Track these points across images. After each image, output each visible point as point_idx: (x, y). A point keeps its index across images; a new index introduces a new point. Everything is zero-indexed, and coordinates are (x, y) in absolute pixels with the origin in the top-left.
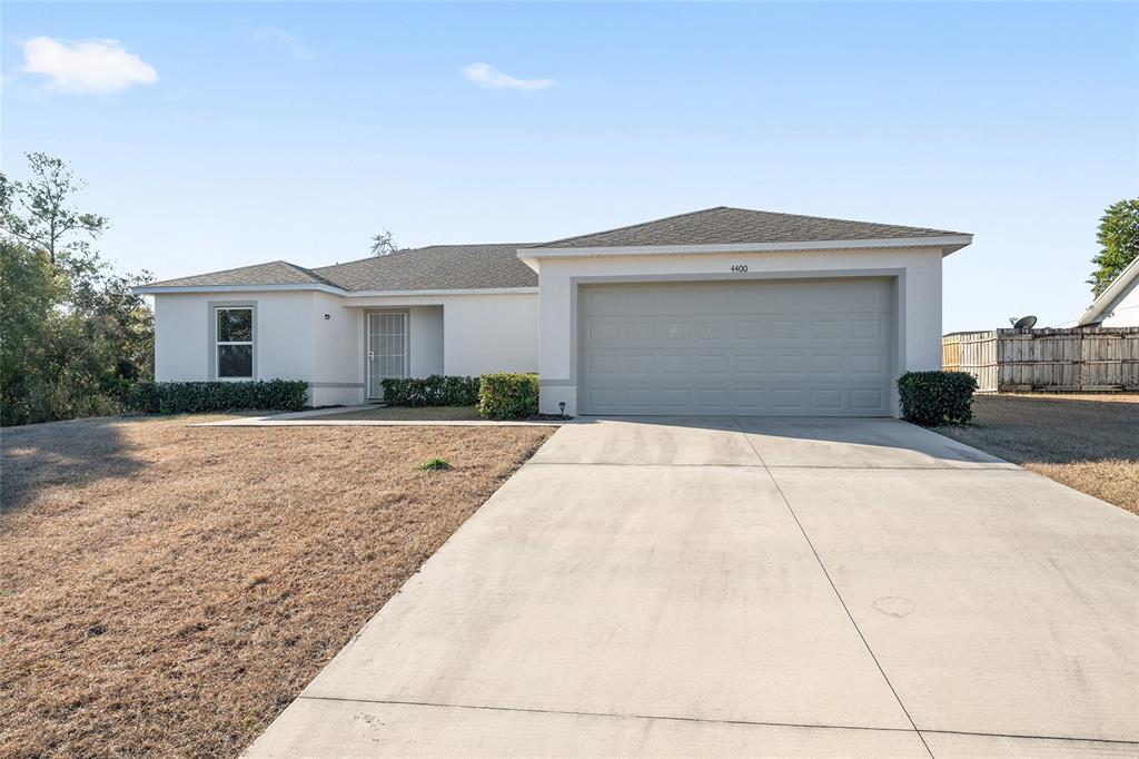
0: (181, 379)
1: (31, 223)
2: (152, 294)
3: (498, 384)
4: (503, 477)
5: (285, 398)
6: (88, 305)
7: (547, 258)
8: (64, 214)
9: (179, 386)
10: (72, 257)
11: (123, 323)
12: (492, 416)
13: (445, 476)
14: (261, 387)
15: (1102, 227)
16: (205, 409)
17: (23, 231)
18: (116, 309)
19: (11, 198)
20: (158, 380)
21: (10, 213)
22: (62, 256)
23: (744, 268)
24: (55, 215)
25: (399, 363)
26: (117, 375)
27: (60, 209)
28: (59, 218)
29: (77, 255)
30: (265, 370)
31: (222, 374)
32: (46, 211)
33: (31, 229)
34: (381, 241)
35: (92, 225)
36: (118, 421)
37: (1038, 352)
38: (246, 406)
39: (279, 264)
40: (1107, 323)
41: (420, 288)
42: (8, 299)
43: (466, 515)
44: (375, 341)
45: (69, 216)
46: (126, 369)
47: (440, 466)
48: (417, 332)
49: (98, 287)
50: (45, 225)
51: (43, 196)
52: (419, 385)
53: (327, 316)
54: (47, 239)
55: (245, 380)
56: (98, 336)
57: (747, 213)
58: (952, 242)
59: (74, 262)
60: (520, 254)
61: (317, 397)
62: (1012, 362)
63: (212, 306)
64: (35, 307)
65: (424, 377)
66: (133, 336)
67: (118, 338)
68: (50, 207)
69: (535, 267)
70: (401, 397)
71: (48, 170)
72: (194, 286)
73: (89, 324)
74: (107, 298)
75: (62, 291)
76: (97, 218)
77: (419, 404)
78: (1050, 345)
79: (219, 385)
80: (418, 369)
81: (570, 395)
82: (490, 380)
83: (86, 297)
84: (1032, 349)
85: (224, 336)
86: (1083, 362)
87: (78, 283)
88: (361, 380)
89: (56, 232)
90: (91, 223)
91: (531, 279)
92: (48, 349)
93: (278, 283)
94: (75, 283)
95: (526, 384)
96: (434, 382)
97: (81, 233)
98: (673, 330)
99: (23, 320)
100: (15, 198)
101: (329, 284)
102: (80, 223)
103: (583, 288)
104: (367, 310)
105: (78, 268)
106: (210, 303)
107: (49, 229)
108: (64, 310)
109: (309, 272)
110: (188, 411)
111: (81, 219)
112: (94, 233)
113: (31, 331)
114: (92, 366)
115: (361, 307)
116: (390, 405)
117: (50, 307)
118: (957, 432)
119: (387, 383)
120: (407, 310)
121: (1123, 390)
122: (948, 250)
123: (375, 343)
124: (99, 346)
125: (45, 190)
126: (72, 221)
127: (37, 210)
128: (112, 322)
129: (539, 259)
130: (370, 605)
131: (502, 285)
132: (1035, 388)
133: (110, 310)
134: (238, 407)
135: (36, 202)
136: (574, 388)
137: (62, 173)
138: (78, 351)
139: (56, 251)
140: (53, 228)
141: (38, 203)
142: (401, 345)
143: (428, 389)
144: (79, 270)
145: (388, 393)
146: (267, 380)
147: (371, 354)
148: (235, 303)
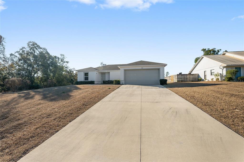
3: (116, 81)
4: (116, 89)
5: (92, 83)
7: (121, 67)
8: (64, 61)
9: (80, 81)
11: (71, 74)
12: (115, 84)
13: (110, 89)
14: (89, 82)
15: (195, 61)
17: (60, 63)
18: (70, 72)
20: (78, 81)
23: (143, 68)
25: (105, 79)
26: (71, 80)
29: (66, 66)
30: (90, 80)
31: (85, 80)
32: (62, 61)
34: (102, 63)
36: (76, 85)
37: (182, 77)
39: (91, 67)
40: (192, 73)
41: (107, 70)
43: (112, 92)
44: (102, 76)
47: (109, 88)
48: (107, 75)
49: (68, 70)
52: (107, 81)
53: (97, 74)
54: (62, 64)
55: (88, 81)
57: (144, 61)
58: (165, 65)
60: (118, 67)
61: (95, 83)
62: (179, 78)
63: (84, 72)
65: (108, 80)
67: (71, 76)
69: (120, 68)
70: (105, 83)
71: (62, 56)
77: (107, 83)
78: (183, 76)
80: (107, 79)
81: (124, 82)
82: (115, 80)
83: (66, 71)
84: (181, 77)
85: (85, 76)
86: (187, 78)
88: (100, 81)
90: (67, 62)
91: (119, 69)
95: (119, 81)
96: (109, 81)
97: (66, 63)
98: (135, 75)
101: (97, 70)
103: (125, 70)
104: (101, 73)
105: (66, 68)
109: (94, 68)
110: (82, 84)
117: (63, 72)
118: (165, 86)
119: (103, 81)
120: (106, 72)
121: (192, 81)
122: (165, 66)
123: (102, 77)
124: (68, 77)
125: (62, 58)
129: (120, 67)
130: (104, 97)
132: (182, 81)
136: (124, 81)
137: (64, 56)
139: (63, 66)
142: (105, 77)
145: (104, 82)
146: (90, 81)
147: (101, 78)
148: (86, 72)
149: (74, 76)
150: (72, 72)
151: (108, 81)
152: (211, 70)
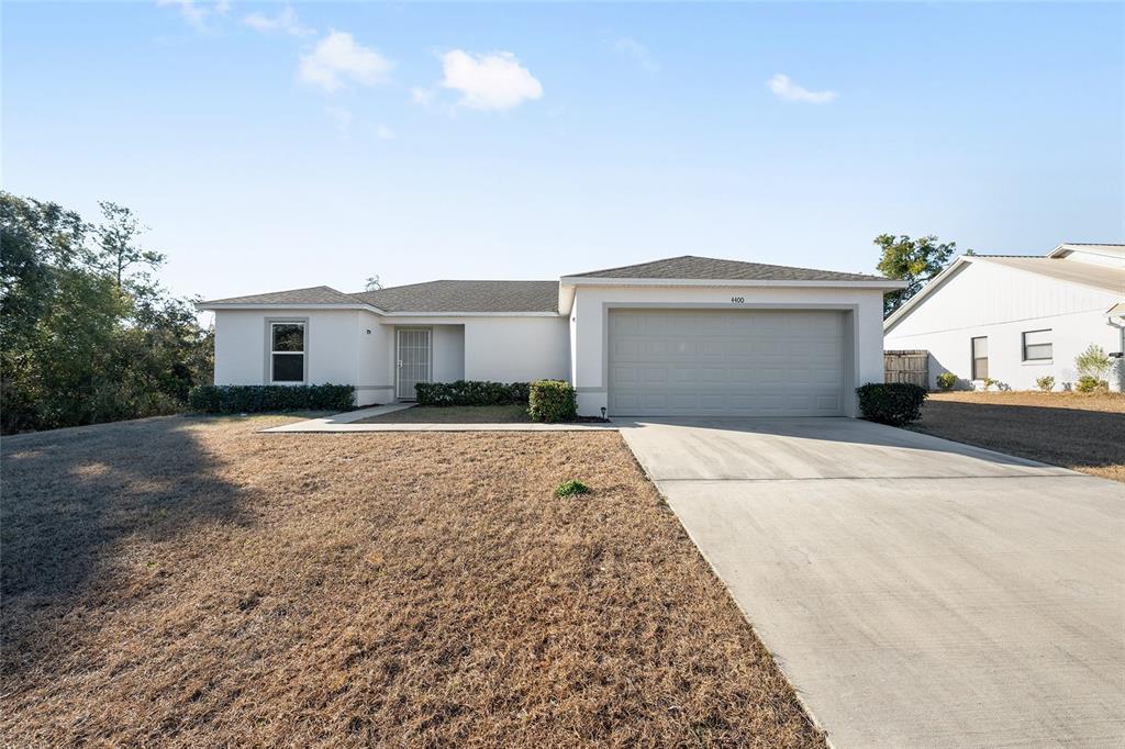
0: (241, 382)
1: (102, 255)
2: (213, 309)
5: (334, 400)
6: (150, 321)
7: (583, 286)
8: (130, 251)
9: (236, 389)
10: (136, 284)
11: (178, 335)
14: (314, 390)
16: (263, 408)
17: (95, 261)
18: (173, 324)
19: (84, 234)
20: (217, 383)
21: (83, 247)
22: (127, 283)
23: (741, 300)
24: (122, 251)
25: (424, 371)
26: (173, 375)
27: (127, 246)
28: (126, 253)
29: (140, 282)
30: (317, 373)
31: (275, 379)
32: (115, 247)
33: (101, 261)
35: (153, 260)
38: (301, 407)
39: (325, 288)
41: (446, 310)
42: (78, 314)
44: (403, 351)
45: (135, 251)
46: (180, 371)
47: (579, 488)
48: (439, 348)
49: (158, 307)
50: (114, 258)
51: (112, 236)
52: (447, 389)
53: (369, 332)
54: (115, 269)
55: (298, 384)
56: (157, 345)
59: (137, 288)
61: (361, 398)
63: (268, 321)
64: (103, 322)
65: (452, 382)
66: (187, 345)
67: (173, 346)
68: (119, 244)
70: (429, 398)
71: (118, 217)
72: (253, 303)
73: (149, 336)
74: (165, 316)
75: (127, 308)
76: (158, 255)
77: (448, 404)
79: (275, 388)
81: (604, 400)
82: (541, 389)
83: (146, 315)
85: (278, 347)
87: (140, 304)
88: (390, 383)
89: (123, 264)
90: (150, 257)
92: (113, 353)
93: (329, 303)
94: (138, 304)
96: (459, 385)
97: (143, 266)
98: (683, 347)
99: (91, 331)
100: (88, 235)
101: (372, 305)
102: (143, 258)
103: (613, 312)
104: (397, 327)
105: (142, 292)
106: (266, 318)
107: (117, 261)
108: (128, 324)
111: (145, 255)
112: (155, 266)
113: (98, 341)
114: (151, 368)
115: (391, 325)
116: (423, 405)
117: (116, 321)
119: (418, 386)
120: (431, 327)
123: (404, 354)
124: (157, 352)
125: (115, 232)
126: (136, 256)
127: (106, 246)
128: (169, 335)
129: (577, 287)
131: (512, 310)
133: (167, 324)
134: (293, 407)
135: (106, 240)
136: (606, 394)
137: (129, 220)
138: (139, 356)
139: (122, 278)
140: (120, 260)
141: (107, 241)
142: (425, 356)
143: (454, 391)
144: (142, 293)
145: (420, 394)
146: (319, 384)
147: (400, 363)
148: (288, 319)
149: (200, 344)
150: (186, 317)
151: (450, 386)
152: (1024, 334)
